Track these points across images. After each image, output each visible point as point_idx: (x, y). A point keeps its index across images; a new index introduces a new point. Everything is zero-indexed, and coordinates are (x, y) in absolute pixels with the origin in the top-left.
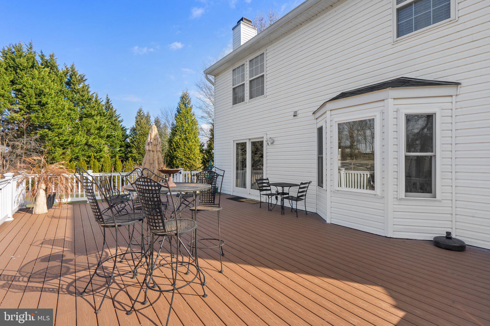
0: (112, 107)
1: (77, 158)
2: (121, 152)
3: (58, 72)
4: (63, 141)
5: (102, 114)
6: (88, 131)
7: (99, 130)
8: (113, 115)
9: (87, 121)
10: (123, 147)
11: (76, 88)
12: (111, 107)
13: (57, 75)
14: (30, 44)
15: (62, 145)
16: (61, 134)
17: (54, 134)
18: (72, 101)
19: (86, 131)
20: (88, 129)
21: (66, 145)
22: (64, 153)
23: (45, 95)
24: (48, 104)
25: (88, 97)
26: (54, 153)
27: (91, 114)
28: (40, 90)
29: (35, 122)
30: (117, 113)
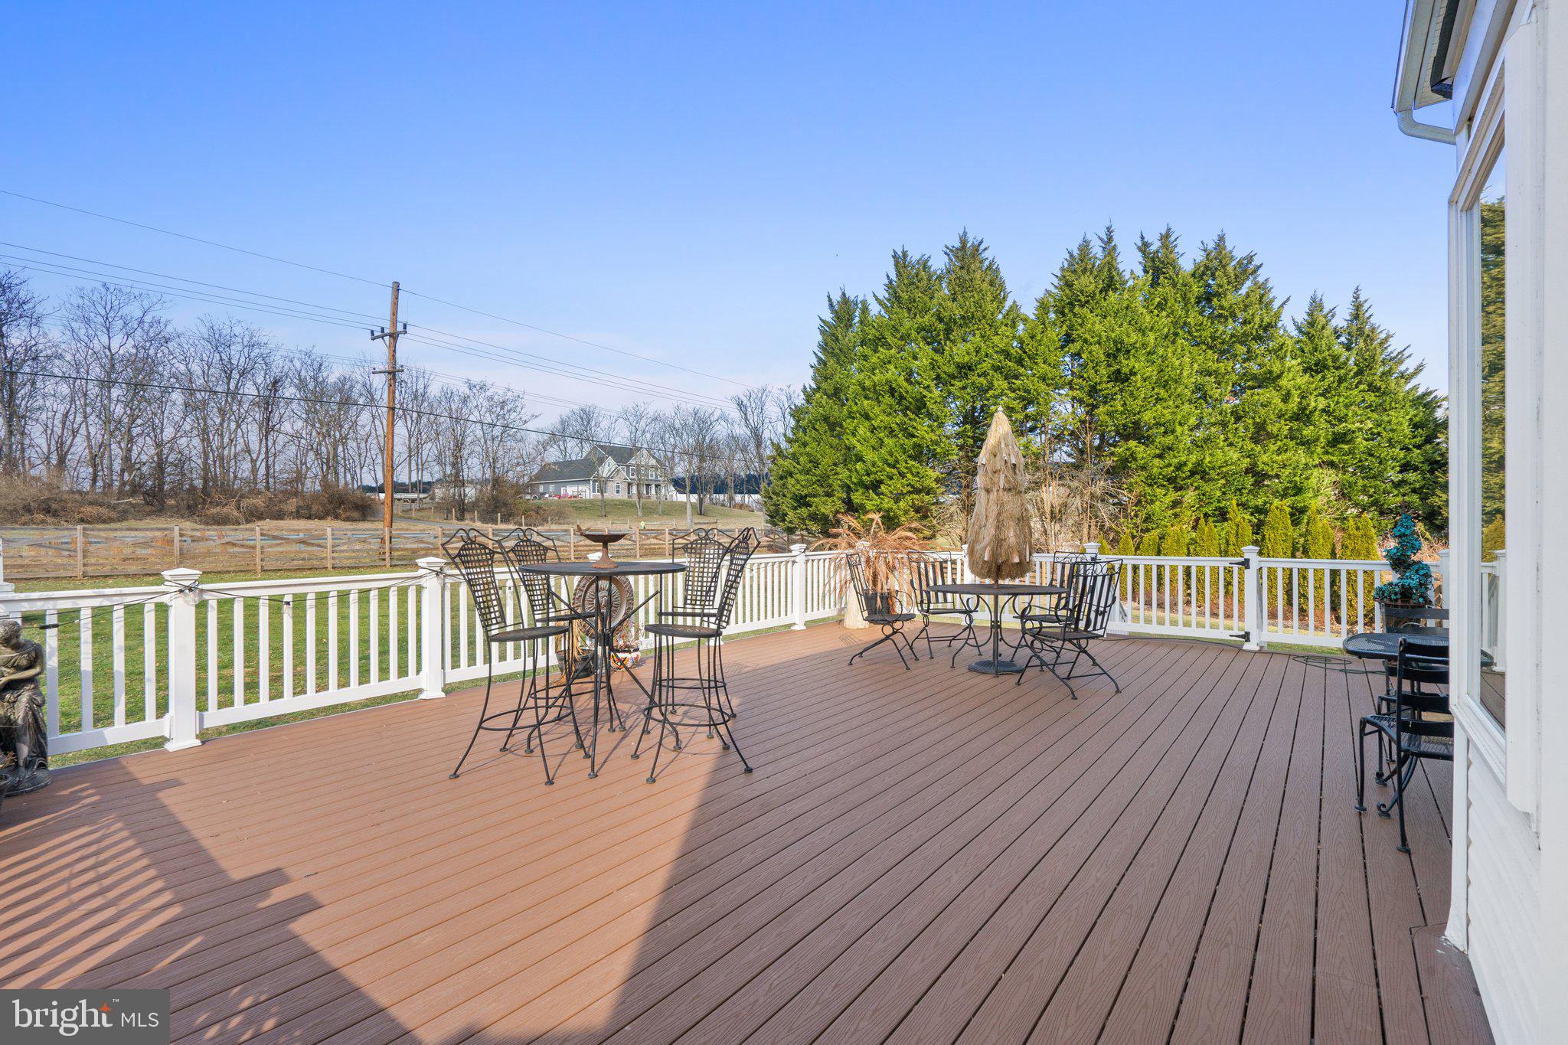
0: (1373, 330)
1: (1223, 515)
2: (1405, 489)
3: (1177, 275)
4: (1172, 468)
5: (1330, 363)
6: (1260, 427)
7: (1297, 420)
8: (1373, 357)
9: (1256, 397)
10: (1416, 469)
11: (1225, 304)
12: (1367, 329)
13: (1174, 285)
14: (1109, 230)
15: (1171, 480)
16: (1170, 449)
17: (1152, 451)
18: (1215, 345)
19: (1252, 430)
20: (1258, 423)
21: (1184, 479)
22: (1176, 504)
23: (1128, 352)
24: (1135, 374)
25: (1262, 321)
26: (1152, 502)
27: (1271, 372)
28: (1115, 342)
29: (1107, 426)
30: (1395, 346)
